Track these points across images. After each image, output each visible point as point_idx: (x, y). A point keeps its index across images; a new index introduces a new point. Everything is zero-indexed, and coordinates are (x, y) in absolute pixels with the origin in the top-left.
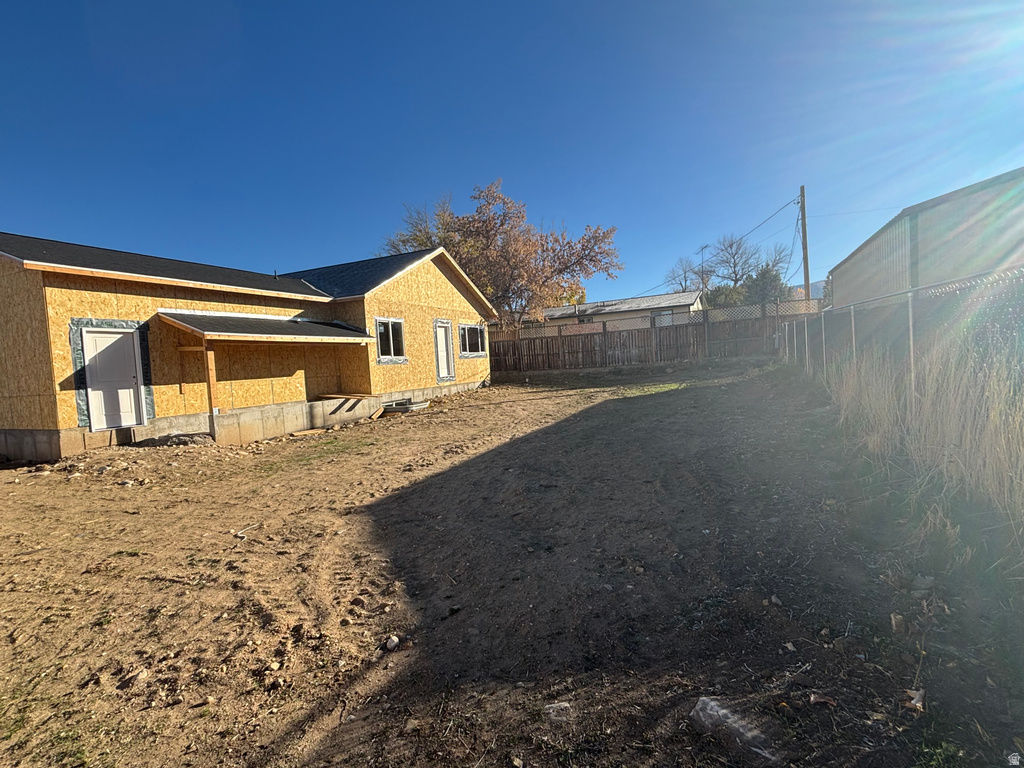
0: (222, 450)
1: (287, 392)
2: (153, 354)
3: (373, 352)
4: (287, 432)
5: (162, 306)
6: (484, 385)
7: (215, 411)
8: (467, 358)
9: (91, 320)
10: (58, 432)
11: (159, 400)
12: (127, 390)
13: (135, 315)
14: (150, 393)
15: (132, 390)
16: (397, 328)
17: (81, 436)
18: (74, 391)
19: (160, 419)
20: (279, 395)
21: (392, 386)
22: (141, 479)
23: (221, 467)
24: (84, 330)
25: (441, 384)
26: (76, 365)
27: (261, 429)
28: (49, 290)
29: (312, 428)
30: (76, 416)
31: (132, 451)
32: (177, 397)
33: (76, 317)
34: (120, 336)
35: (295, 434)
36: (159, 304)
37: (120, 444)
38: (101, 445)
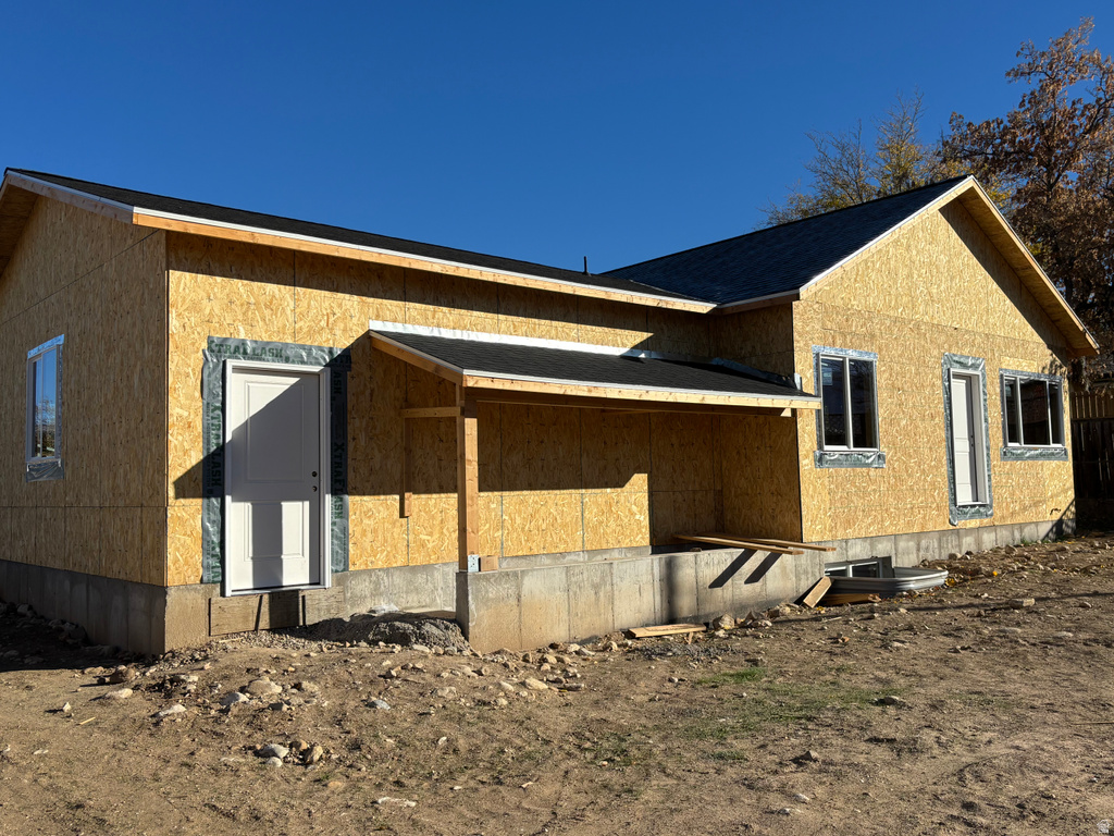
0: (486, 669)
1: (612, 524)
2: (355, 425)
3: (808, 434)
4: (618, 625)
5: (377, 317)
6: (1058, 531)
7: (472, 567)
8: (1019, 457)
9: (243, 343)
10: (161, 591)
11: (358, 530)
12: (300, 503)
13: (326, 335)
14: (341, 512)
15: (307, 504)
16: (863, 376)
17: (203, 604)
18: (198, 502)
19: (358, 573)
20: (595, 529)
21: (849, 523)
22: (305, 746)
23: (493, 729)
24: (230, 363)
25: (960, 523)
26: (207, 442)
27: (564, 616)
28: (174, 275)
29: (671, 619)
30: (198, 558)
31: (298, 651)
32: (394, 523)
33: (217, 336)
34: (294, 380)
35: (639, 633)
36: (372, 312)
37: (274, 629)
38: (240, 627)
